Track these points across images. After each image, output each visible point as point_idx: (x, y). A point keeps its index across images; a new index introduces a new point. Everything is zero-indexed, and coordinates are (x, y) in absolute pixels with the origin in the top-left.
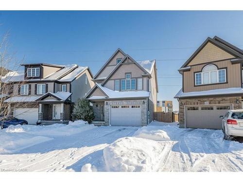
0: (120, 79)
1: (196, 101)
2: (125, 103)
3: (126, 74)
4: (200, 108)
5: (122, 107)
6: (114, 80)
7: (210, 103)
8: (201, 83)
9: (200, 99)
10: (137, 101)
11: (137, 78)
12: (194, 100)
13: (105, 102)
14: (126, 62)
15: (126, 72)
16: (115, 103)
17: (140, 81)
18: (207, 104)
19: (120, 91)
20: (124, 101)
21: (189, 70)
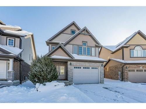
0: (78, 45)
1: (135, 66)
2: (87, 64)
3: (83, 42)
4: (135, 71)
5: (84, 68)
6: (73, 45)
7: (143, 68)
8: (133, 56)
9: (137, 65)
10: (98, 63)
11: (91, 47)
12: (133, 66)
13: (69, 63)
14: (83, 32)
15: (83, 40)
16: (79, 64)
17: (93, 49)
18: (141, 68)
19: (78, 55)
20: (86, 63)
21: (127, 47)
